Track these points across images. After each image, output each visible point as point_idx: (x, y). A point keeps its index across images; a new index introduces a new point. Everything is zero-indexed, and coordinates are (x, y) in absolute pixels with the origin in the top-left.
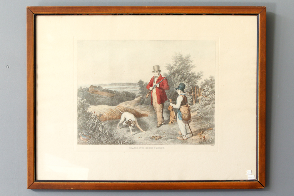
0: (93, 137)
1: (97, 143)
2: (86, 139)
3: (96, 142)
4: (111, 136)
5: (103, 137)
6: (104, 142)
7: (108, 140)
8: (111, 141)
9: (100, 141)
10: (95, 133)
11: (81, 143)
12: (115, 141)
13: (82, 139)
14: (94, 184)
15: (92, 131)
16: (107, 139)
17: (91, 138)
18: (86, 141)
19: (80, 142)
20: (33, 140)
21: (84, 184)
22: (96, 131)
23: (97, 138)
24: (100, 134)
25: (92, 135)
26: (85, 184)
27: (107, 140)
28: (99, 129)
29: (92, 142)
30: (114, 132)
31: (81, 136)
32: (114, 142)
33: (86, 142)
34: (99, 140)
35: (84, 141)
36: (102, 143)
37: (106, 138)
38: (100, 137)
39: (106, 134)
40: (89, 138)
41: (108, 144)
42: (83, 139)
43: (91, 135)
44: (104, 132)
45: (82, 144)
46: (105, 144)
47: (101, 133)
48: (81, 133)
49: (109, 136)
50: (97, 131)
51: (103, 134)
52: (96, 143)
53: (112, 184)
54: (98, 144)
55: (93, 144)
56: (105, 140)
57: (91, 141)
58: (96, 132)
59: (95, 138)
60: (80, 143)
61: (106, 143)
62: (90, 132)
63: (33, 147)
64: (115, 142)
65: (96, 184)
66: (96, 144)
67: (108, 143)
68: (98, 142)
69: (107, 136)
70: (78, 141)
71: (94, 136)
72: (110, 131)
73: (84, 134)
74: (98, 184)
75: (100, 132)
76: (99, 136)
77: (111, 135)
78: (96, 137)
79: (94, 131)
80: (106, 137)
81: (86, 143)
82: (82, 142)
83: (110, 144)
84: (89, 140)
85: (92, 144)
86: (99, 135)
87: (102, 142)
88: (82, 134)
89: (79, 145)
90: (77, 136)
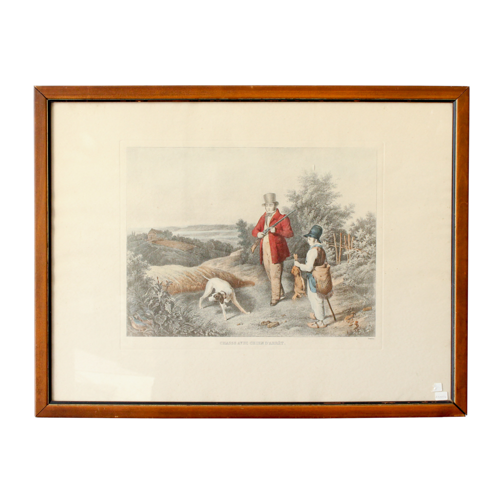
1: (162, 334)
2: (143, 327)
3: (160, 332)
4: (187, 322)
5: (173, 322)
6: (175, 332)
7: (182, 329)
8: (188, 331)
9: (167, 331)
10: (158, 316)
11: (133, 333)
12: (195, 330)
13: (135, 327)
14: (157, 408)
15: (152, 313)
16: (181, 326)
17: (151, 325)
18: (142, 329)
19: (131, 332)
20: (45, 328)
21: (138, 408)
22: (160, 312)
23: (162, 325)
24: (168, 318)
25: (154, 320)
26: (141, 408)
27: (180, 329)
28: (166, 309)
29: (152, 332)
30: (192, 313)
31: (133, 321)
32: (193, 332)
33: (142, 333)
34: (167, 328)
36: (171, 334)
37: (179, 325)
38: (167, 322)
39: (178, 317)
41: (183, 335)
42: (137, 327)
44: (176, 314)
45: (135, 335)
46: (177, 336)
47: (169, 316)
48: (134, 315)
49: (184, 321)
50: (163, 312)
51: (173, 317)
52: (160, 334)
53: (189, 408)
54: (163, 336)
56: (177, 329)
58: (161, 314)
59: (159, 325)
60: (131, 334)
61: (179, 334)
62: (149, 314)
63: (46, 342)
64: (195, 332)
65: (161, 409)
66: (160, 336)
67: (181, 333)
68: (164, 332)
69: (181, 321)
70: (128, 329)
71: (156, 322)
72: (185, 313)
73: (138, 317)
74: (164, 409)
75: (168, 313)
76: (166, 321)
77: (187, 320)
79: (156, 312)
80: (179, 323)
81: (142, 335)
82: (136, 332)
83: (185, 335)
84: (148, 328)
85: (154, 336)
86: (165, 319)
87: (172, 333)
88: (135, 318)
89: (128, 337)
90: (127, 322)
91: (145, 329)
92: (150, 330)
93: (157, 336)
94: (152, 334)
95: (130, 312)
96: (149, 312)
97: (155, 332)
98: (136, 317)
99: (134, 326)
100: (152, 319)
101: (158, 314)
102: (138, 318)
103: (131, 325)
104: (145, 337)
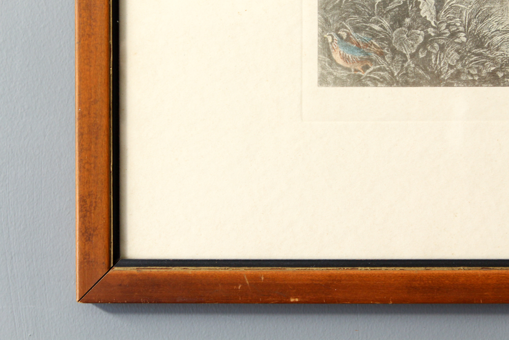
0: (394, 51)
2: (361, 61)
3: (406, 74)
4: (477, 47)
5: (442, 48)
6: (447, 74)
7: (464, 66)
8: (480, 71)
9: (425, 70)
10: (401, 33)
11: (336, 78)
12: (501, 69)
13: (340, 61)
14: (402, 276)
15: (386, 24)
16: (462, 59)
17: (382, 55)
18: (359, 67)
19: (331, 74)
20: (104, 63)
21: (351, 277)
22: (407, 20)
23: (413, 56)
24: (427, 36)
25: (390, 43)
26: (360, 276)
27: (459, 67)
28: (423, 13)
29: (386, 75)
30: (493, 24)
31: (335, 45)
32: (493, 74)
33: (360, 76)
34: (424, 64)
35: (349, 70)
36: (436, 80)
37: (456, 56)
38: (425, 48)
39: (454, 35)
40: (374, 56)
41: (467, 83)
42: (346, 59)
43: (382, 40)
44: (448, 27)
45: (340, 82)
46: (451, 85)
47: (431, 31)
48: (337, 30)
49: (470, 45)
50: (414, 20)
51: (441, 34)
52: (407, 80)
53: (487, 277)
54: (415, 84)
55: (392, 82)
56: (451, 67)
57: (384, 70)
58: (409, 28)
59: (404, 55)
60: (330, 79)
61: (456, 79)
62: (377, 27)
63: (106, 100)
64: (500, 75)
65: (413, 278)
66: (406, 84)
67: (463, 78)
68: (417, 75)
69: (462, 44)
70: (323, 68)
71: (397, 47)
72: (473, 23)
73: (348, 35)
74: (420, 278)
75: (427, 24)
76: (424, 45)
77: (479, 41)
78: (408, 52)
79: (398, 21)
80: (457, 51)
81: (358, 81)
83: (472, 83)
84: (376, 63)
86: (421, 39)
87: (438, 76)
88: (339, 36)
89: (324, 89)
90: (319, 48)
91: (367, 67)
92: (380, 69)
93: (398, 84)
94: (385, 79)
95: (326, 20)
96: (377, 22)
97: (392, 74)
98: (345, 35)
99: (337, 57)
100: (387, 39)
101: (401, 26)
102: (349, 39)
103: (330, 56)
104: (366, 88)
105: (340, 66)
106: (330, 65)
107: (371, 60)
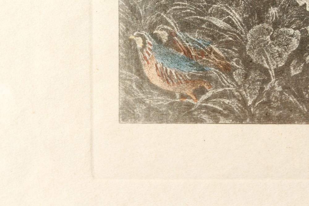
0: (248, 63)
1: (276, 113)
3: (268, 103)
9: (299, 96)
10: (262, 32)
13: (157, 81)
15: (236, 16)
17: (228, 70)
18: (188, 91)
19: (142, 102)
22: (273, 11)
23: (280, 72)
24: (306, 39)
25: (242, 50)
29: (233, 103)
31: (148, 53)
33: (190, 106)
34: (299, 86)
35: (172, 95)
38: (301, 60)
40: (213, 72)
43: (228, 44)
50: (284, 10)
52: (268, 113)
54: (281, 120)
55: (243, 115)
57: (231, 95)
58: (276, 24)
59: (266, 72)
60: (139, 110)
62: (220, 23)
66: (267, 119)
68: (286, 105)
71: (254, 57)
73: (171, 35)
75: (305, 18)
76: (299, 54)
78: (271, 66)
79: (256, 13)
81: (187, 114)
84: (218, 84)
85: (239, 120)
86: (295, 44)
88: (155, 37)
89: (129, 126)
90: (121, 58)
91: (203, 91)
92: (223, 95)
93: (254, 119)
94: (231, 111)
95: (133, 10)
96: (221, 14)
97: (244, 102)
98: (164, 36)
99: (151, 73)
100: (237, 44)
101: (261, 21)
102: (171, 42)
103: (140, 72)
104: (199, 126)
105: (156, 88)
106: (140, 87)
107: (209, 79)
